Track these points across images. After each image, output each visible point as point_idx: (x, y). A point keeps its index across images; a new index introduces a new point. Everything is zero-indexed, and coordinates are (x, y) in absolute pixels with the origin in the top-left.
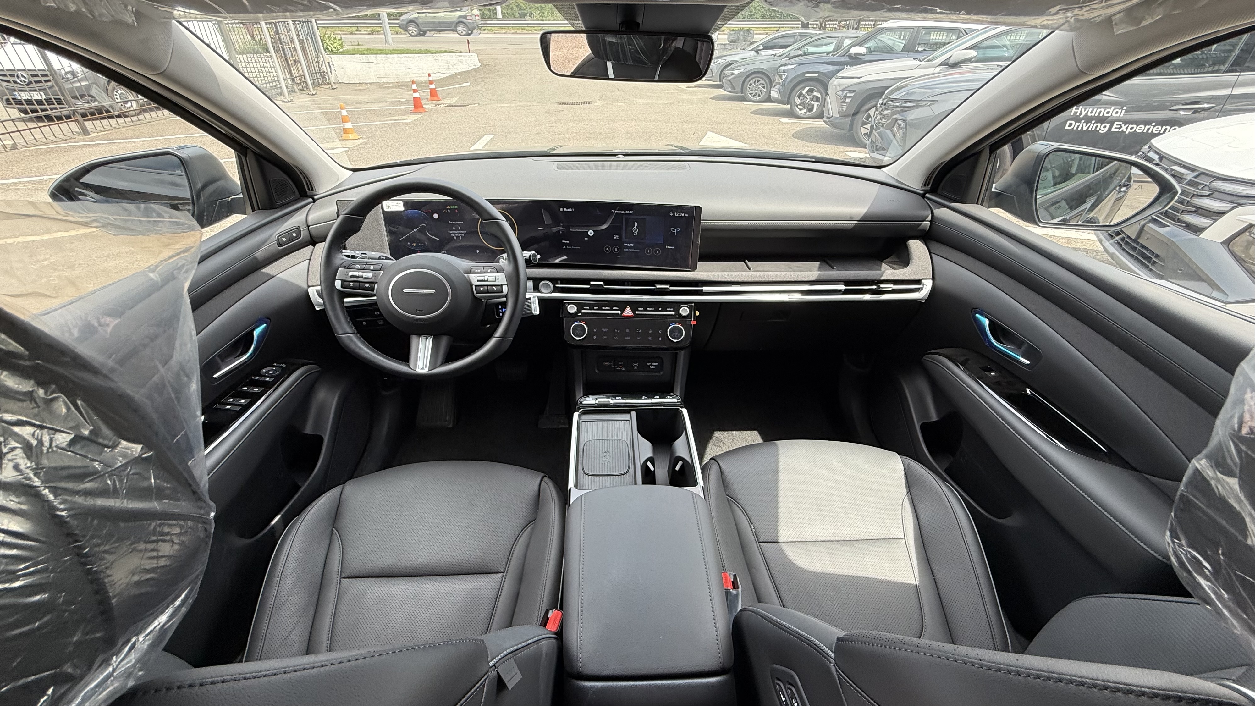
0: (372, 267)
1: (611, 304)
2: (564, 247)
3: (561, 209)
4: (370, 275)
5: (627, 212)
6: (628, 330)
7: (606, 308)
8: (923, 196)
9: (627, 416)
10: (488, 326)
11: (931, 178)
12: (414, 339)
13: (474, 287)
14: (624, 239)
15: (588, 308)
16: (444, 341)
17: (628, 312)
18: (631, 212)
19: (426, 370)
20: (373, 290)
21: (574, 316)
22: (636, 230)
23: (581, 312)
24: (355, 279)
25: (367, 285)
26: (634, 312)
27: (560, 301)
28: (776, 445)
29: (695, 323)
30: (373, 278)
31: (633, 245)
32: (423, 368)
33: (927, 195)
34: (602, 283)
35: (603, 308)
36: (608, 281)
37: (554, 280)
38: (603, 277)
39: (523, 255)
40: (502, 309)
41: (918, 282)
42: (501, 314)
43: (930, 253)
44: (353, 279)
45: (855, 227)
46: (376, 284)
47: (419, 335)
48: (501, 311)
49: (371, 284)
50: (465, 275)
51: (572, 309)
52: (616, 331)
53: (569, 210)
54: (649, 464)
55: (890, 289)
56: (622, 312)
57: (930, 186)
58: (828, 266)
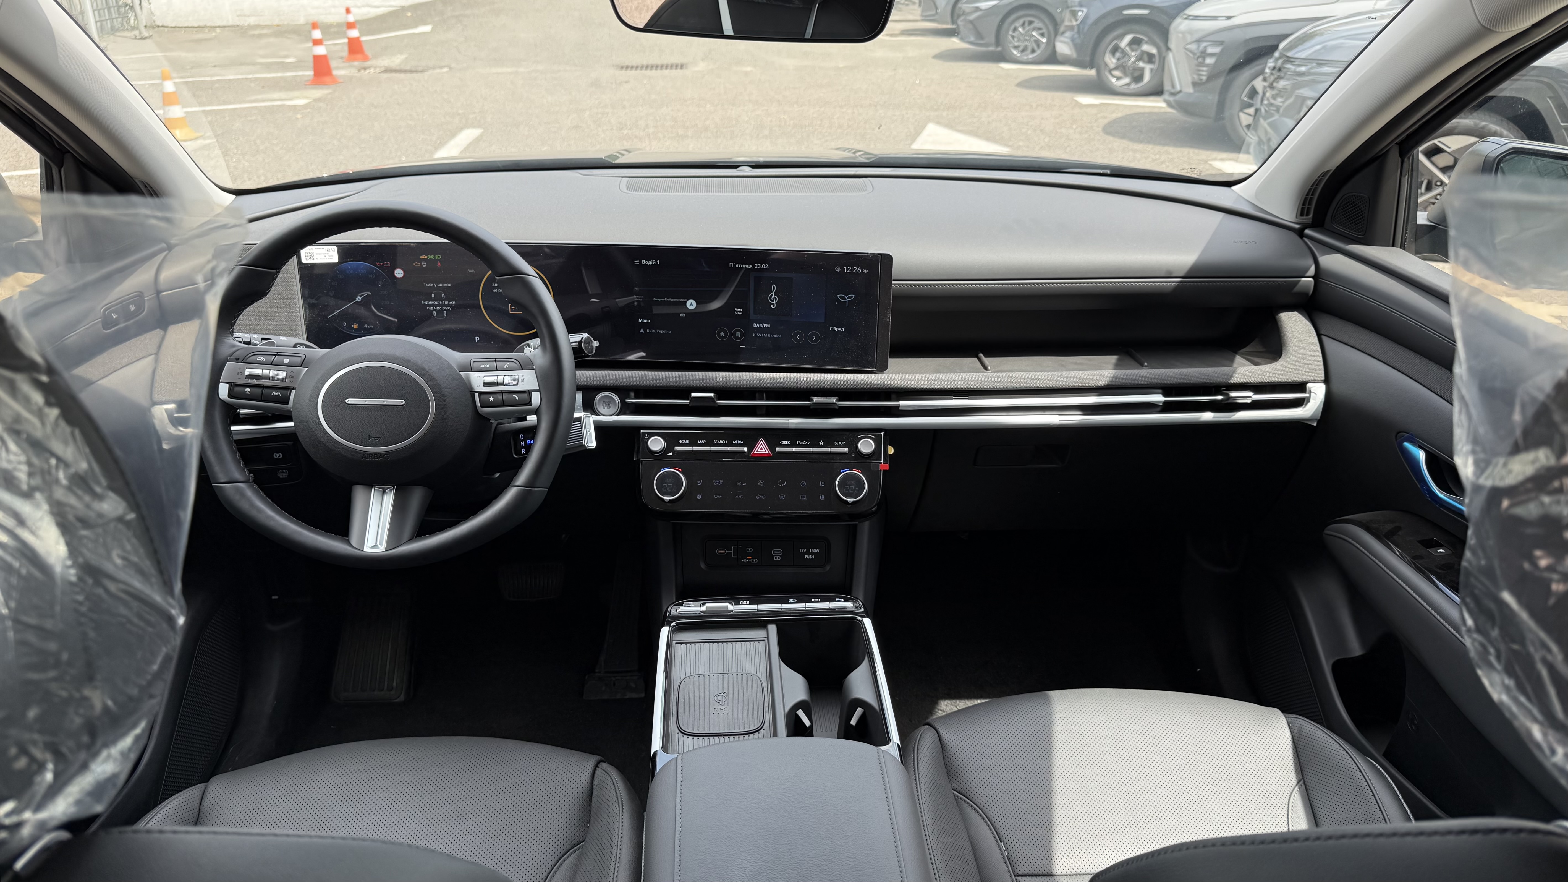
0: (286, 361)
1: (730, 434)
2: (642, 331)
3: (637, 262)
4: (282, 374)
5: (758, 266)
6: (761, 483)
7: (721, 442)
8: (1300, 233)
9: (760, 633)
10: (497, 475)
11: (1311, 199)
12: (359, 493)
13: (477, 395)
14: (752, 316)
15: (687, 442)
16: (417, 497)
17: (762, 448)
18: (765, 266)
19: (381, 549)
20: (287, 403)
21: (660, 458)
22: (773, 299)
23: (673, 450)
24: (255, 382)
25: (276, 393)
26: (771, 447)
27: (634, 430)
28: (1048, 697)
29: (886, 467)
30: (288, 380)
31: (768, 326)
32: (375, 546)
33: (1307, 231)
34: (712, 395)
35: (715, 442)
36: (723, 392)
37: (622, 391)
38: (714, 384)
39: (568, 340)
40: (525, 440)
41: (1301, 387)
42: (523, 451)
43: (1319, 335)
44: (250, 381)
45: (1179, 288)
46: (294, 392)
47: (369, 484)
48: (523, 444)
49: (284, 392)
50: (462, 373)
51: (656, 444)
52: (739, 484)
53: (650, 263)
54: (801, 713)
55: (1249, 401)
56: (751, 448)
57: (1311, 216)
58: (1133, 363)
